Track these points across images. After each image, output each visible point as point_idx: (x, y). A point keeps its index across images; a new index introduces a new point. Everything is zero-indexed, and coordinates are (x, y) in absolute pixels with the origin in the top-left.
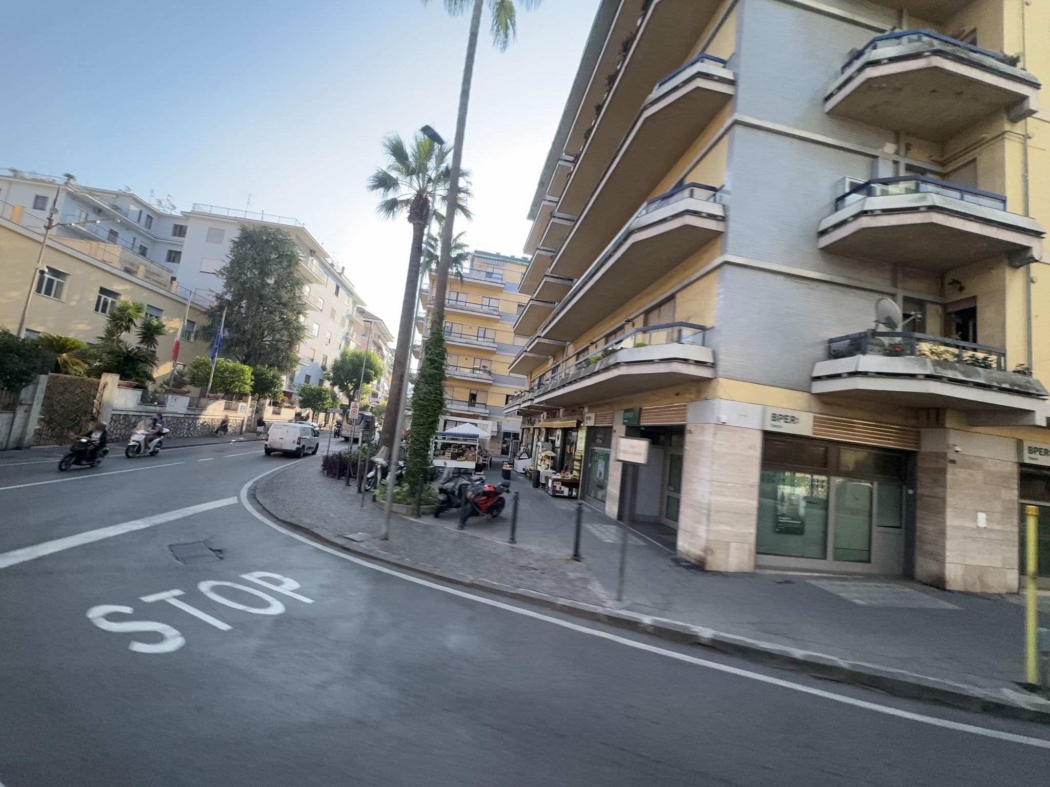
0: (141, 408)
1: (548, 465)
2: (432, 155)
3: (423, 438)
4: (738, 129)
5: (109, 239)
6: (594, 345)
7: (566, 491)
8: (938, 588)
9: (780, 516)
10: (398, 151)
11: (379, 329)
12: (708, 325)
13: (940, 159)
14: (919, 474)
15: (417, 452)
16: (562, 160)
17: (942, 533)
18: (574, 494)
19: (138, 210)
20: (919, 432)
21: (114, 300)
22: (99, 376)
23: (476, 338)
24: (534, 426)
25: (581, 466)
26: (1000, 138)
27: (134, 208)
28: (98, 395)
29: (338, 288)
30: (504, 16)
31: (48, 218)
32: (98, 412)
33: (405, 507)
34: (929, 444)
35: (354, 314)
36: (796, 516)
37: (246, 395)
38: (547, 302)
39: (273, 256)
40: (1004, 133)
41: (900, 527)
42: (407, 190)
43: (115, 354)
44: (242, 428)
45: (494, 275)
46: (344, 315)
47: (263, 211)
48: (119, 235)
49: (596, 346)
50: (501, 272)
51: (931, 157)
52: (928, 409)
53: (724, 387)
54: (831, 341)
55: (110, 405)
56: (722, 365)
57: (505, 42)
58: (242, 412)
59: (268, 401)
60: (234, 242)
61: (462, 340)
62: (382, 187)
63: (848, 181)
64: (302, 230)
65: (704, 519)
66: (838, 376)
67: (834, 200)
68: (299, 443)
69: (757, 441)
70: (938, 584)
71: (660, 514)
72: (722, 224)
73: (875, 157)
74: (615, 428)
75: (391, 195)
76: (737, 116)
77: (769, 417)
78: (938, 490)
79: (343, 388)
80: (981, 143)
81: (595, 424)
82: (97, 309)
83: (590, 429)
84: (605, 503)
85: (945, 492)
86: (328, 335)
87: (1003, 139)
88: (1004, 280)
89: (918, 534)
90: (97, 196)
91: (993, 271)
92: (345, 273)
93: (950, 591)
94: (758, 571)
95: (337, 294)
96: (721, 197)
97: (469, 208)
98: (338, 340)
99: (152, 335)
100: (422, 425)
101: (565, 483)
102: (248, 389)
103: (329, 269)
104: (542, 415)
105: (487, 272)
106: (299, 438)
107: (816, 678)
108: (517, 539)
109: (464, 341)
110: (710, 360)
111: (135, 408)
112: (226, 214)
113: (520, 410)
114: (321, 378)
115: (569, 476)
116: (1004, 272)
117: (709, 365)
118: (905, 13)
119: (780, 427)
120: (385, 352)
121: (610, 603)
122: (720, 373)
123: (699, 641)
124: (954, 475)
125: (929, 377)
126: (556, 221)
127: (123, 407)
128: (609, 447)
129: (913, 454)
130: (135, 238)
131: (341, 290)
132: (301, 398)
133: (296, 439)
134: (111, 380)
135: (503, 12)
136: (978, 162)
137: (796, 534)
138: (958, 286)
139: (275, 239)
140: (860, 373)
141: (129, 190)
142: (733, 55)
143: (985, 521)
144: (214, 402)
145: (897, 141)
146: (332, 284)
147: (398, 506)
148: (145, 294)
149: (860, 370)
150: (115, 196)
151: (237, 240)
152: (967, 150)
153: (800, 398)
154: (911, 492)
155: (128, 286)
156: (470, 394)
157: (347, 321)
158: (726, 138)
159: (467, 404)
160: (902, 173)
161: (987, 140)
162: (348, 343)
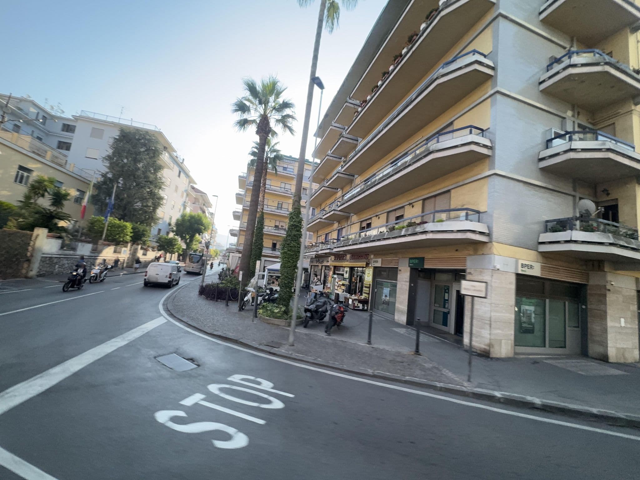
0: (60, 252)
1: (344, 290)
2: (273, 93)
3: (290, 276)
4: (498, 96)
5: (13, 130)
6: (378, 217)
7: (361, 306)
8: (604, 361)
9: (523, 323)
10: (252, 88)
11: (204, 200)
12: (481, 210)
13: (593, 122)
14: (588, 297)
15: (287, 285)
16: (347, 102)
17: (605, 331)
18: (366, 308)
19: (36, 111)
20: (588, 274)
21: (29, 175)
22: (32, 230)
23: (276, 208)
24: (322, 265)
25: (369, 291)
26: (629, 113)
27: (33, 110)
28: (32, 243)
29: (180, 172)
30: (332, 11)
31: (2, 115)
32: (32, 256)
33: (284, 321)
34: (594, 280)
35: (189, 189)
36: (530, 323)
37: (127, 243)
38: (333, 188)
39: (142, 150)
40: (632, 110)
41: (578, 327)
42: (254, 115)
43: (41, 213)
44: (123, 265)
45: (288, 169)
46: (183, 190)
47: (132, 119)
48: (21, 128)
49: (379, 218)
50: (292, 167)
51: (588, 120)
52: (594, 260)
53: (496, 248)
54: (547, 221)
55: (40, 250)
56: (495, 235)
57: (332, 29)
58: (125, 254)
59: (140, 247)
60: (115, 139)
61: (268, 209)
62: (241, 111)
63: (553, 130)
64: (160, 133)
65: (488, 327)
66: (558, 242)
67: (545, 141)
68: (170, 278)
69: (513, 279)
70: (604, 359)
71: (429, 320)
72: (490, 151)
73: (564, 118)
74: (400, 268)
75: (246, 116)
76: (498, 88)
77: (520, 266)
78: (602, 307)
79: (183, 238)
80: (619, 114)
81: (381, 265)
82: (16, 181)
83: (375, 268)
84: (394, 315)
85: (606, 308)
86: (173, 203)
87: (631, 114)
88: (635, 191)
89: (589, 331)
90: (5, 99)
91: (628, 185)
92: (185, 163)
93: (611, 363)
94: (516, 356)
95: (179, 176)
96: (485, 134)
97: (294, 128)
98: (179, 206)
99: (61, 200)
100: (289, 267)
101: (360, 301)
102: (128, 238)
103: (174, 160)
104: (330, 258)
105: (284, 167)
106: (171, 274)
107: (610, 425)
108: (372, 342)
109: (270, 210)
110: (487, 231)
111: (57, 252)
112: (105, 119)
113: (317, 254)
114: (168, 230)
115: (363, 297)
116: (635, 186)
117: (486, 234)
118: (575, 39)
119: (525, 271)
120: (207, 214)
121: (466, 384)
122: (494, 239)
123: (535, 406)
124: (610, 298)
125: (611, 244)
126: (345, 139)
127: (50, 252)
128: (396, 280)
129: (585, 285)
130: (33, 131)
131: (182, 174)
132: (158, 244)
133: (168, 274)
134: (41, 233)
135: (332, 9)
136: (616, 124)
137: (530, 333)
138: (606, 192)
139: (144, 138)
140: (573, 241)
141: (30, 97)
142: (491, 52)
143: (624, 323)
144: (107, 248)
145: (573, 110)
146: (176, 169)
147: (278, 321)
148: (51, 171)
149: (573, 239)
150: (18, 101)
151: (117, 137)
152: (609, 118)
153: (532, 254)
154: (584, 307)
155: (39, 165)
156: (273, 243)
157: (185, 194)
158: (489, 100)
159: (271, 249)
160: (577, 129)
161: (621, 113)
162: (185, 208)
